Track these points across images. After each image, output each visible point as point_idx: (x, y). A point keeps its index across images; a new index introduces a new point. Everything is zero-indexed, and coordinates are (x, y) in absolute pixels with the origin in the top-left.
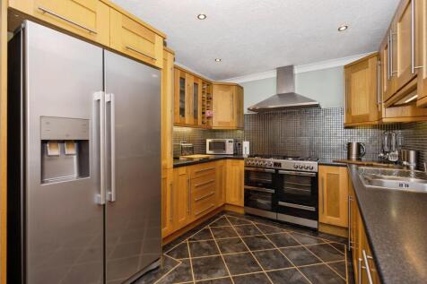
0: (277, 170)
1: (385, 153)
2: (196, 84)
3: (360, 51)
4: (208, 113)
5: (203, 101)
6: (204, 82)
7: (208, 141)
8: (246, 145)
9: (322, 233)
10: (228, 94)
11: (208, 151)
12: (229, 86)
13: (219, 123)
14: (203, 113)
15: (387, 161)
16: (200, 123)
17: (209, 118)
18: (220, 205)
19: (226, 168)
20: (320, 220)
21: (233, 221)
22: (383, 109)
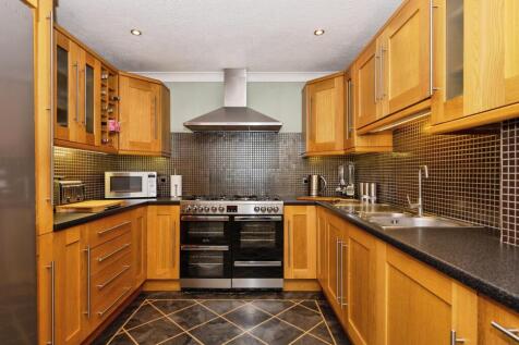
0: (232, 217)
1: (342, 187)
2: (90, 68)
3: (320, 67)
4: (111, 126)
5: (103, 101)
6: (105, 67)
7: (108, 175)
8: (176, 181)
9: (287, 292)
10: (146, 96)
11: (108, 194)
12: (149, 83)
13: (132, 143)
14: (104, 124)
15: (346, 196)
16: (97, 142)
17: (112, 133)
18: (138, 285)
19: (146, 221)
20: (286, 277)
21: (164, 307)
22: (356, 137)
